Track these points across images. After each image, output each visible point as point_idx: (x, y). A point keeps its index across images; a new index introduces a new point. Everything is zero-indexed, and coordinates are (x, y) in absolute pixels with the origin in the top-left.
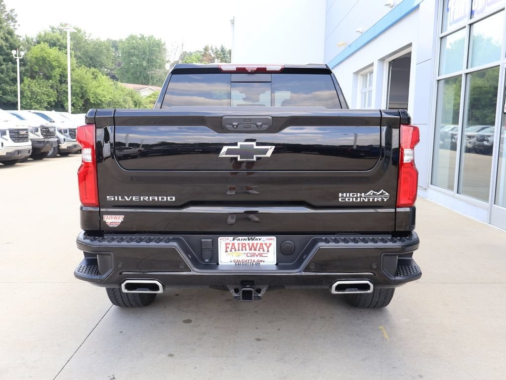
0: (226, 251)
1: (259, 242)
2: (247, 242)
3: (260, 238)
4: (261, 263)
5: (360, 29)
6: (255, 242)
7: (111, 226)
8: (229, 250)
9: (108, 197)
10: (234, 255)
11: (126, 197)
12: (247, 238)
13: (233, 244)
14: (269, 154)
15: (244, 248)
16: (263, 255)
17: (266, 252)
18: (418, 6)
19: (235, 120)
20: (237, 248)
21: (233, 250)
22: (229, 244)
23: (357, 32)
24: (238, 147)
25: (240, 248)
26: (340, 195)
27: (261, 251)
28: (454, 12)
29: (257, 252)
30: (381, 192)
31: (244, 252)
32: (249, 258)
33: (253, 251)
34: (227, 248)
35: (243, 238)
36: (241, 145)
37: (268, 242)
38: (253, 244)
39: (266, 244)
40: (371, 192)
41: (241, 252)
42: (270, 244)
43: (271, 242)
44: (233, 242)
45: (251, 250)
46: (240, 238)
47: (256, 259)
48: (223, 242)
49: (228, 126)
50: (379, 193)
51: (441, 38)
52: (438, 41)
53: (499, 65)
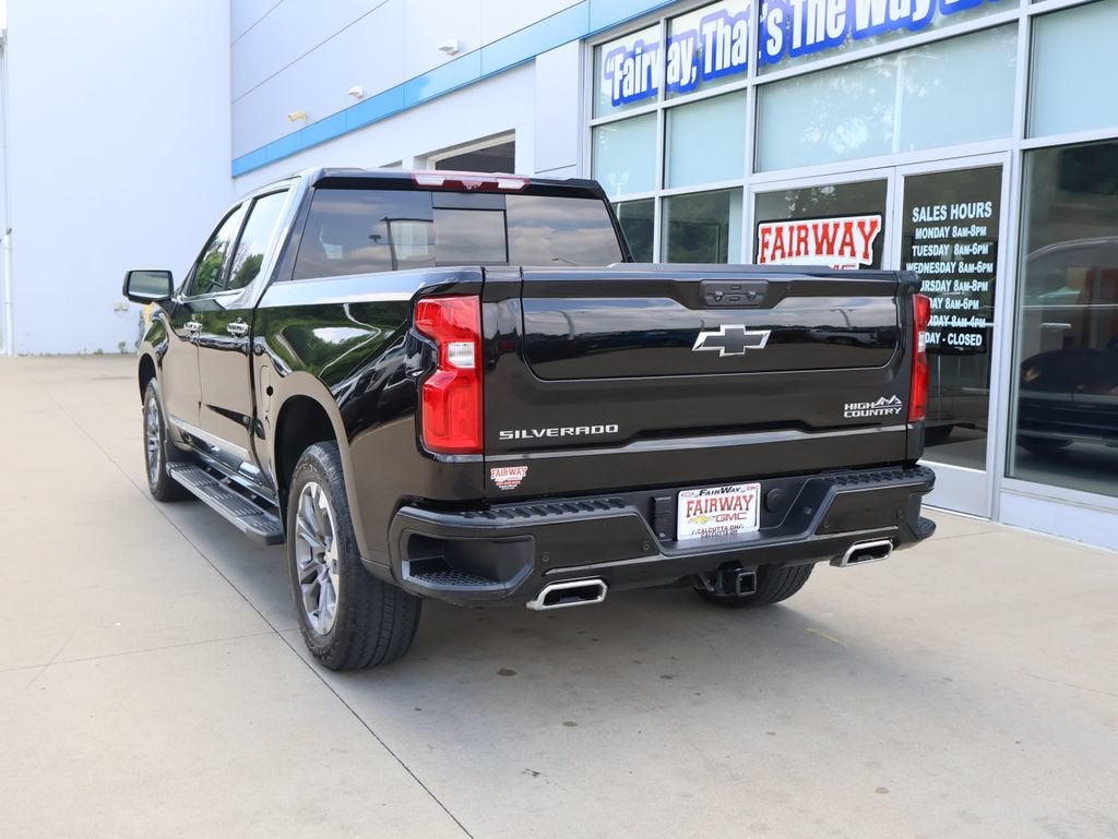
0: (688, 516)
1: (735, 494)
2: (717, 496)
3: (738, 486)
4: (739, 531)
5: (358, 89)
6: (729, 495)
7: (504, 488)
8: (691, 513)
9: (502, 433)
10: (699, 520)
11: (535, 432)
12: (720, 489)
13: (699, 502)
14: (762, 345)
15: (713, 508)
16: (741, 516)
17: (744, 510)
18: (531, 61)
19: (719, 287)
20: (704, 510)
21: (698, 512)
22: (692, 502)
23: (351, 93)
24: (722, 333)
25: (709, 509)
26: (846, 406)
27: (738, 510)
28: (622, 82)
29: (731, 513)
30: (892, 399)
31: (714, 513)
32: (721, 524)
33: (726, 512)
34: (689, 509)
35: (715, 489)
36: (726, 330)
37: (748, 494)
38: (727, 499)
39: (744, 497)
40: (881, 401)
41: (708, 514)
42: (751, 497)
43: (751, 492)
44: (700, 498)
45: (723, 509)
46: (710, 490)
47: (728, 524)
48: (686, 498)
49: (708, 298)
50: (890, 402)
51: (593, 127)
52: (589, 131)
53: (742, 187)
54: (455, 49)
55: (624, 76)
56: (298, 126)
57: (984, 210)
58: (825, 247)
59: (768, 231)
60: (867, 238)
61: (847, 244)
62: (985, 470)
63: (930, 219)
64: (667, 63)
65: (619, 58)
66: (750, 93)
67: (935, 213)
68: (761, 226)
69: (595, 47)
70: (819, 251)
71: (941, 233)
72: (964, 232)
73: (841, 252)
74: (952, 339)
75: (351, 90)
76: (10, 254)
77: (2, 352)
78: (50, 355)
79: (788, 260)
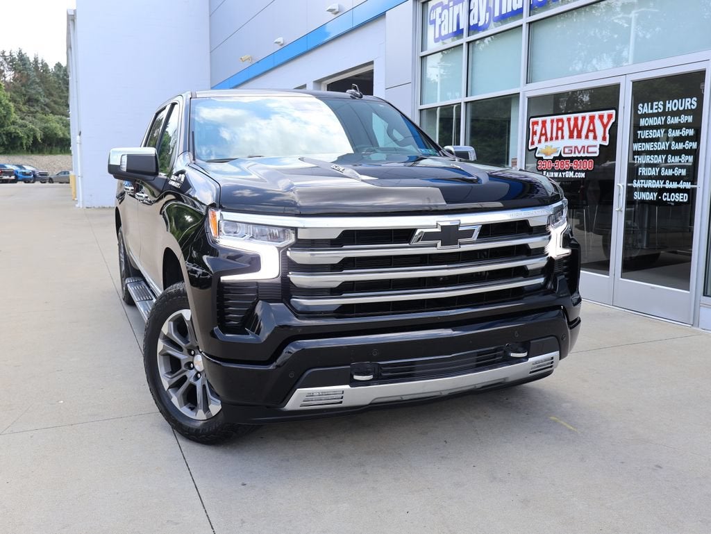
5: (280, 40)
18: (383, 15)
23: (276, 43)
28: (440, 25)
51: (422, 57)
52: (419, 60)
53: (519, 93)
54: (337, 10)
55: (442, 22)
56: (247, 64)
57: (691, 104)
58: (575, 133)
59: (536, 123)
60: (605, 126)
61: (591, 131)
62: (689, 290)
63: (650, 111)
64: (470, 11)
65: (439, 10)
66: (525, 29)
67: (655, 107)
68: (532, 120)
69: (423, 3)
70: (571, 136)
71: (658, 121)
72: (676, 120)
73: (587, 137)
74: (666, 197)
75: (276, 41)
76: (80, 147)
77: (77, 206)
78: (104, 207)
79: (549, 143)
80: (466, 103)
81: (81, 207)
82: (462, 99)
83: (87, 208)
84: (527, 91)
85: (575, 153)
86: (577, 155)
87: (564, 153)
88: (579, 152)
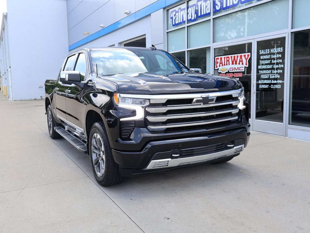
5: (102, 25)
18: (150, 15)
23: (100, 27)
28: (175, 20)
51: (167, 32)
52: (166, 34)
53: (210, 47)
54: (128, 13)
55: (176, 18)
56: (86, 36)
57: (281, 50)
58: (234, 62)
59: (218, 59)
60: (246, 59)
61: (241, 61)
62: (283, 123)
63: (264, 53)
64: (188, 14)
65: (174, 13)
66: (212, 21)
67: (266, 51)
68: (216, 57)
69: (167, 10)
70: (233, 64)
71: (268, 57)
72: (275, 56)
73: (239, 64)
74: (272, 87)
75: (100, 26)
76: (11, 73)
77: (9, 100)
78: (22, 100)
79: (224, 67)
80: (188, 51)
81: (12, 100)
82: (186, 50)
83: (15, 100)
84: (214, 46)
85: (234, 70)
86: (235, 71)
87: (230, 70)
88: (236, 70)
